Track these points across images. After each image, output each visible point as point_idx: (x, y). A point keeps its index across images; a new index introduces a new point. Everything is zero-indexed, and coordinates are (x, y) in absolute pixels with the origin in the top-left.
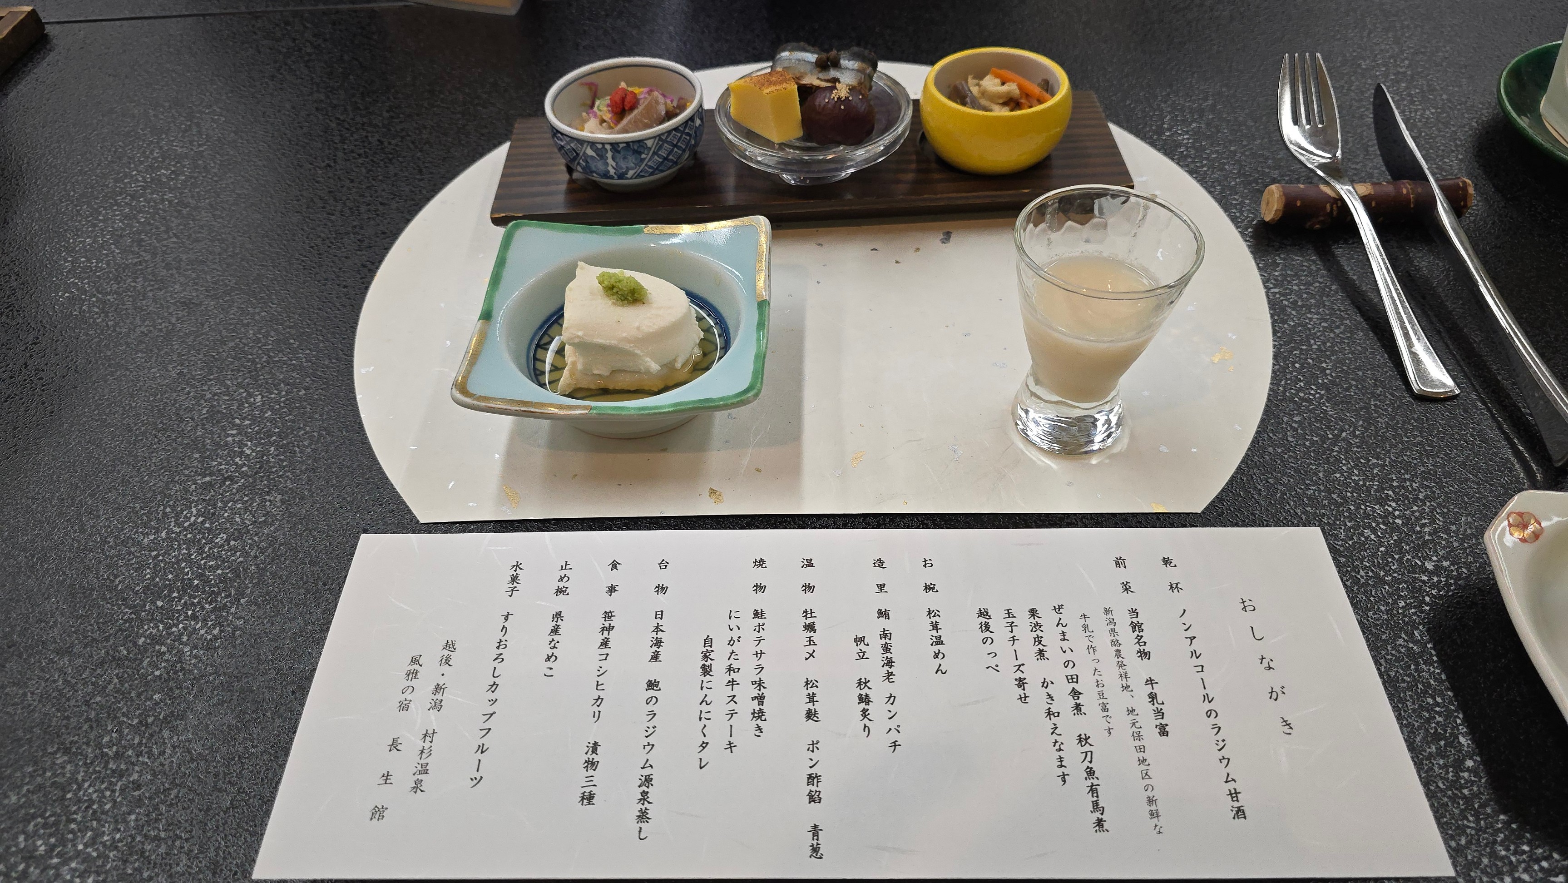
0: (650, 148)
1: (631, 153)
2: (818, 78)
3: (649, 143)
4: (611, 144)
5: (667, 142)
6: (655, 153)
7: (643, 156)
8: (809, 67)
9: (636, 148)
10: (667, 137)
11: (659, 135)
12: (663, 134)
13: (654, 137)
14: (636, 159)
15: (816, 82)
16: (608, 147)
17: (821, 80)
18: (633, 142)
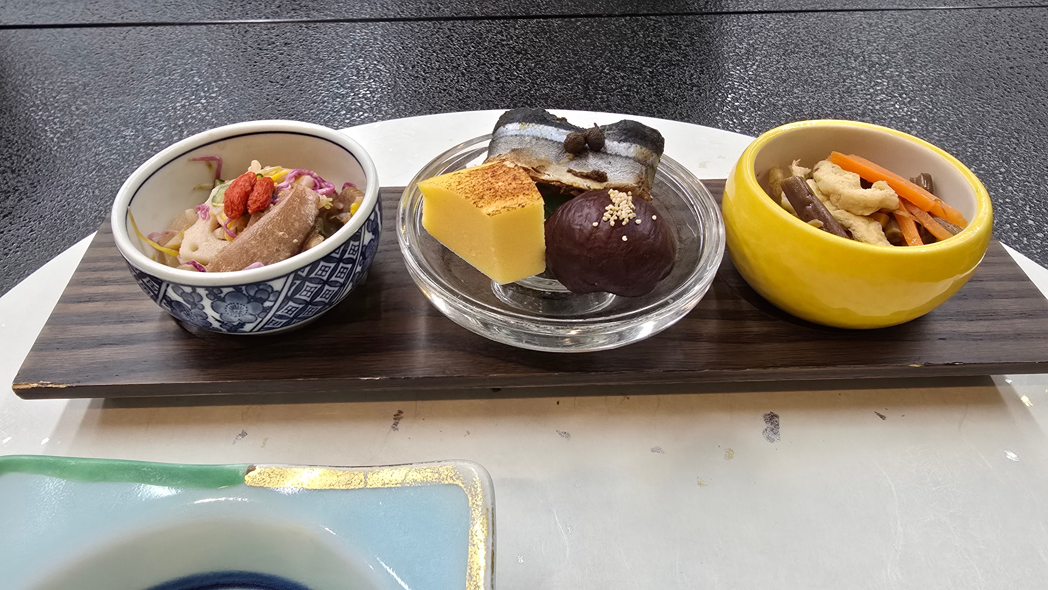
0: (280, 293)
1: (246, 300)
2: (570, 171)
3: (277, 285)
4: (206, 288)
5: (311, 280)
6: (287, 299)
7: (267, 304)
8: (553, 152)
9: (252, 293)
10: (310, 272)
11: (296, 271)
12: (302, 269)
13: (288, 275)
14: (254, 309)
15: (568, 179)
16: (202, 292)
17: (576, 174)
18: (248, 285)
